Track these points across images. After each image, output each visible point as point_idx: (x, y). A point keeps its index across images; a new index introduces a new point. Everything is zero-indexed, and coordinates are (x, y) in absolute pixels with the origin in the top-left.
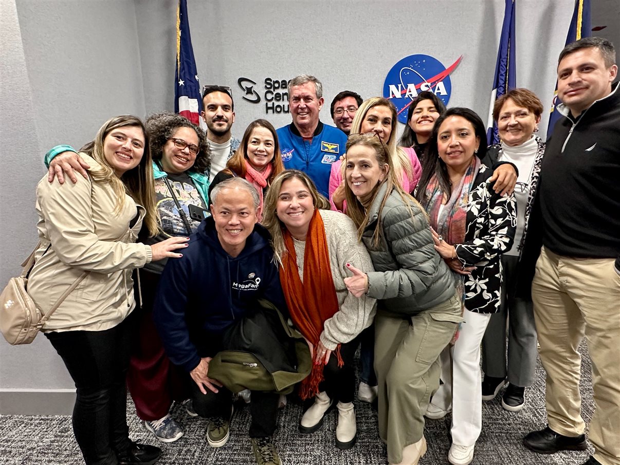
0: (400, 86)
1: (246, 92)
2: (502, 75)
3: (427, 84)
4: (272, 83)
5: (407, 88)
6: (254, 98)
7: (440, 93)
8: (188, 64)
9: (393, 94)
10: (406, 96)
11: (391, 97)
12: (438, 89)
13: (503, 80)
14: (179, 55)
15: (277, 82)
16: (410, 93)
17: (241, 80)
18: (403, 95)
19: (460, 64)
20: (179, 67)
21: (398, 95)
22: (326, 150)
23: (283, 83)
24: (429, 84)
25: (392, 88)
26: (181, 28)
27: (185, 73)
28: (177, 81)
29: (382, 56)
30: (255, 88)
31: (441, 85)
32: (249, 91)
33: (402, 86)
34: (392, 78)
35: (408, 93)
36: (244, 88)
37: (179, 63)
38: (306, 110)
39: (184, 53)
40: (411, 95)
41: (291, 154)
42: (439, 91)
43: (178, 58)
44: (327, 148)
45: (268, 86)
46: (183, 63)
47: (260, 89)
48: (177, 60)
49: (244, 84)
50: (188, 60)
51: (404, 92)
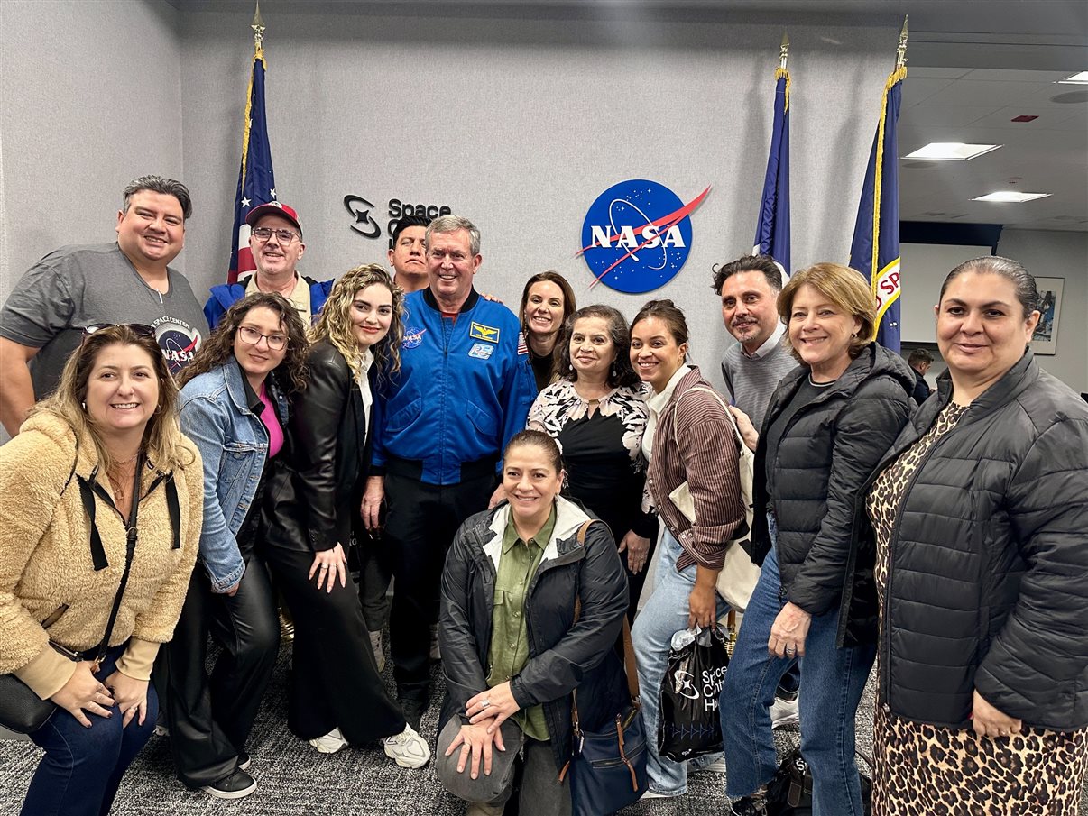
0: (608, 228)
1: (357, 218)
2: (766, 224)
3: (652, 227)
4: (401, 208)
5: (620, 233)
6: (370, 229)
7: (674, 244)
8: (260, 173)
9: (597, 240)
10: (619, 246)
11: (594, 245)
12: (671, 237)
13: (766, 231)
14: (245, 158)
15: (409, 206)
16: (625, 241)
17: (348, 199)
18: (614, 243)
19: (708, 199)
20: (244, 177)
21: (606, 242)
22: (478, 336)
23: (420, 209)
24: (656, 229)
25: (597, 230)
26: (251, 116)
27: (253, 187)
28: (239, 198)
29: (582, 178)
30: (372, 214)
31: (675, 230)
32: (362, 217)
33: (612, 228)
34: (597, 215)
35: (621, 241)
36: (354, 211)
37: (244, 171)
38: (453, 272)
39: (253, 155)
40: (627, 244)
41: (419, 337)
42: (671, 241)
43: (244, 163)
44: (480, 333)
45: (395, 213)
46: (252, 173)
47: (382, 217)
48: (242, 165)
49: (354, 205)
50: (261, 167)
51: (614, 238)
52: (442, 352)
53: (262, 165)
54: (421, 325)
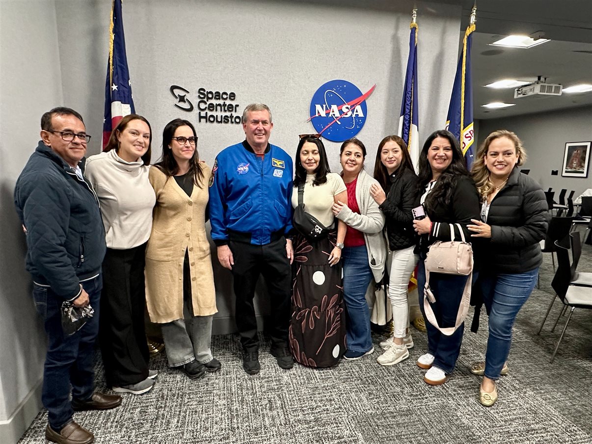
0: (324, 106)
1: (178, 100)
2: (408, 105)
3: (347, 106)
4: (206, 93)
5: (330, 109)
6: (186, 106)
7: (358, 115)
8: (122, 69)
9: (318, 113)
10: (330, 116)
11: (317, 115)
12: (357, 112)
13: (408, 109)
14: (111, 59)
15: (211, 93)
16: (333, 113)
17: (173, 88)
18: (328, 114)
19: (374, 92)
20: (111, 71)
21: (323, 114)
22: (276, 165)
23: (217, 94)
24: (349, 107)
25: (318, 107)
26: (114, 31)
27: (118, 77)
28: (108, 85)
29: (309, 78)
30: (188, 97)
31: (358, 108)
32: (182, 99)
33: (326, 106)
34: (318, 98)
35: (331, 113)
36: (177, 95)
37: (111, 67)
38: (263, 132)
39: (117, 58)
40: (334, 115)
41: (247, 168)
42: (357, 113)
43: (111, 62)
44: (276, 164)
45: (202, 96)
46: (117, 68)
47: (194, 98)
48: (109, 63)
49: (177, 92)
50: (123, 65)
51: (328, 112)
52: (259, 175)
53: (123, 64)
54: (246, 161)
